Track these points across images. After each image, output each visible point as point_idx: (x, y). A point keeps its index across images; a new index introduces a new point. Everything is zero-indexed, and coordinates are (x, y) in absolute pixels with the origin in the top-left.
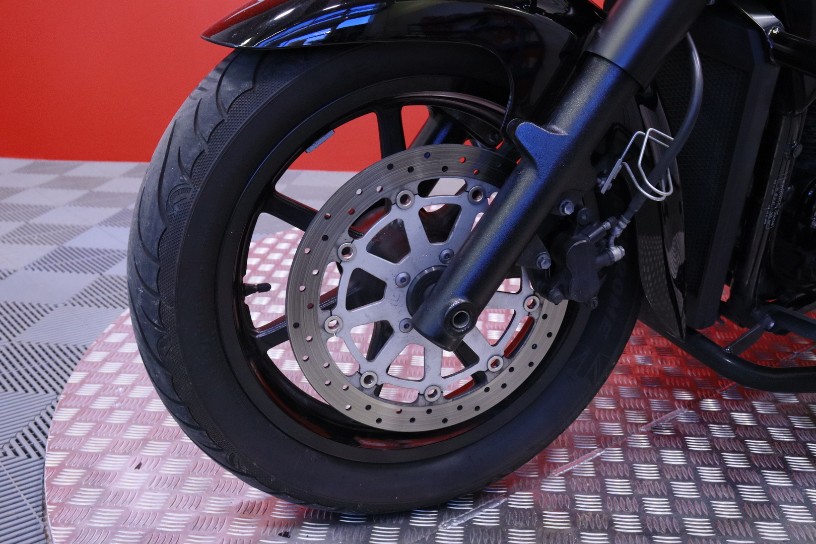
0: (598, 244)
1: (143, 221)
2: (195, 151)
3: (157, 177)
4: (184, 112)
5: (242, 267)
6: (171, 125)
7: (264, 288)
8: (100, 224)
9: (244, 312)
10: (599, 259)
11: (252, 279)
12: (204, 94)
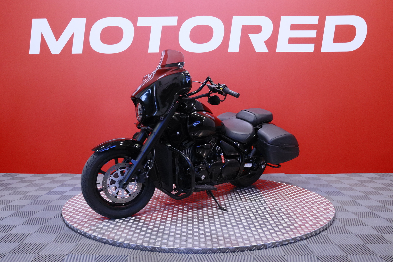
0: (144, 175)
1: (84, 174)
2: (91, 164)
3: (86, 168)
4: (89, 159)
5: (96, 180)
6: (87, 161)
7: (99, 183)
8: (58, 187)
9: (97, 187)
10: (145, 177)
11: (97, 182)
12: (92, 157)
